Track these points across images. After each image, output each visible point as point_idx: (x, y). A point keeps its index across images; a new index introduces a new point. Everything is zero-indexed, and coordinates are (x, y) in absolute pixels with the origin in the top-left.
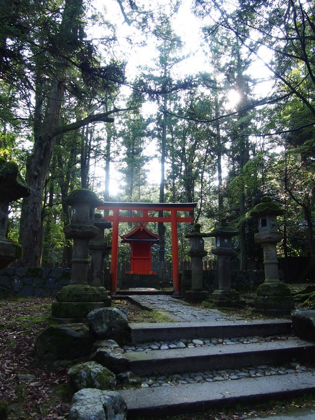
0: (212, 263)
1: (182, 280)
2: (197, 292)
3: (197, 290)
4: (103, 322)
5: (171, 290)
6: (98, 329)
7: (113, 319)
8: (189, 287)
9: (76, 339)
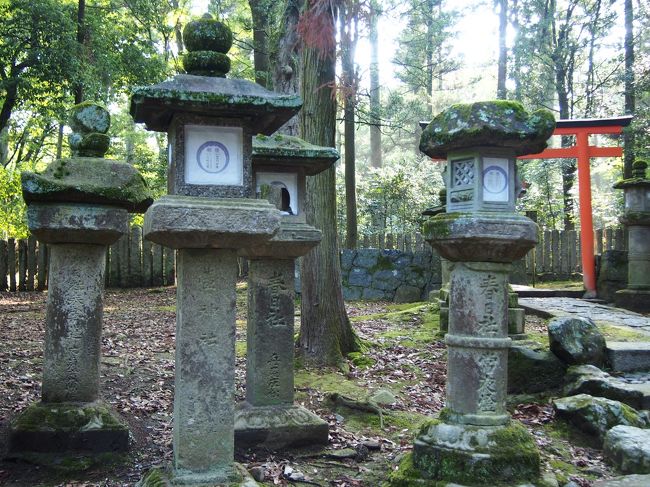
0: (614, 234)
1: (603, 269)
2: (640, 292)
3: (640, 288)
4: (574, 338)
5: (578, 286)
6: (571, 349)
7: (586, 333)
8: (621, 282)
9: (538, 362)
